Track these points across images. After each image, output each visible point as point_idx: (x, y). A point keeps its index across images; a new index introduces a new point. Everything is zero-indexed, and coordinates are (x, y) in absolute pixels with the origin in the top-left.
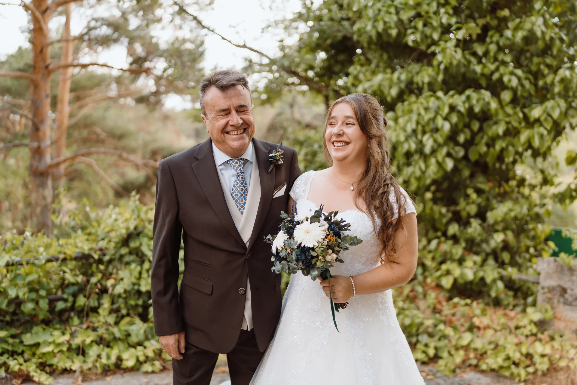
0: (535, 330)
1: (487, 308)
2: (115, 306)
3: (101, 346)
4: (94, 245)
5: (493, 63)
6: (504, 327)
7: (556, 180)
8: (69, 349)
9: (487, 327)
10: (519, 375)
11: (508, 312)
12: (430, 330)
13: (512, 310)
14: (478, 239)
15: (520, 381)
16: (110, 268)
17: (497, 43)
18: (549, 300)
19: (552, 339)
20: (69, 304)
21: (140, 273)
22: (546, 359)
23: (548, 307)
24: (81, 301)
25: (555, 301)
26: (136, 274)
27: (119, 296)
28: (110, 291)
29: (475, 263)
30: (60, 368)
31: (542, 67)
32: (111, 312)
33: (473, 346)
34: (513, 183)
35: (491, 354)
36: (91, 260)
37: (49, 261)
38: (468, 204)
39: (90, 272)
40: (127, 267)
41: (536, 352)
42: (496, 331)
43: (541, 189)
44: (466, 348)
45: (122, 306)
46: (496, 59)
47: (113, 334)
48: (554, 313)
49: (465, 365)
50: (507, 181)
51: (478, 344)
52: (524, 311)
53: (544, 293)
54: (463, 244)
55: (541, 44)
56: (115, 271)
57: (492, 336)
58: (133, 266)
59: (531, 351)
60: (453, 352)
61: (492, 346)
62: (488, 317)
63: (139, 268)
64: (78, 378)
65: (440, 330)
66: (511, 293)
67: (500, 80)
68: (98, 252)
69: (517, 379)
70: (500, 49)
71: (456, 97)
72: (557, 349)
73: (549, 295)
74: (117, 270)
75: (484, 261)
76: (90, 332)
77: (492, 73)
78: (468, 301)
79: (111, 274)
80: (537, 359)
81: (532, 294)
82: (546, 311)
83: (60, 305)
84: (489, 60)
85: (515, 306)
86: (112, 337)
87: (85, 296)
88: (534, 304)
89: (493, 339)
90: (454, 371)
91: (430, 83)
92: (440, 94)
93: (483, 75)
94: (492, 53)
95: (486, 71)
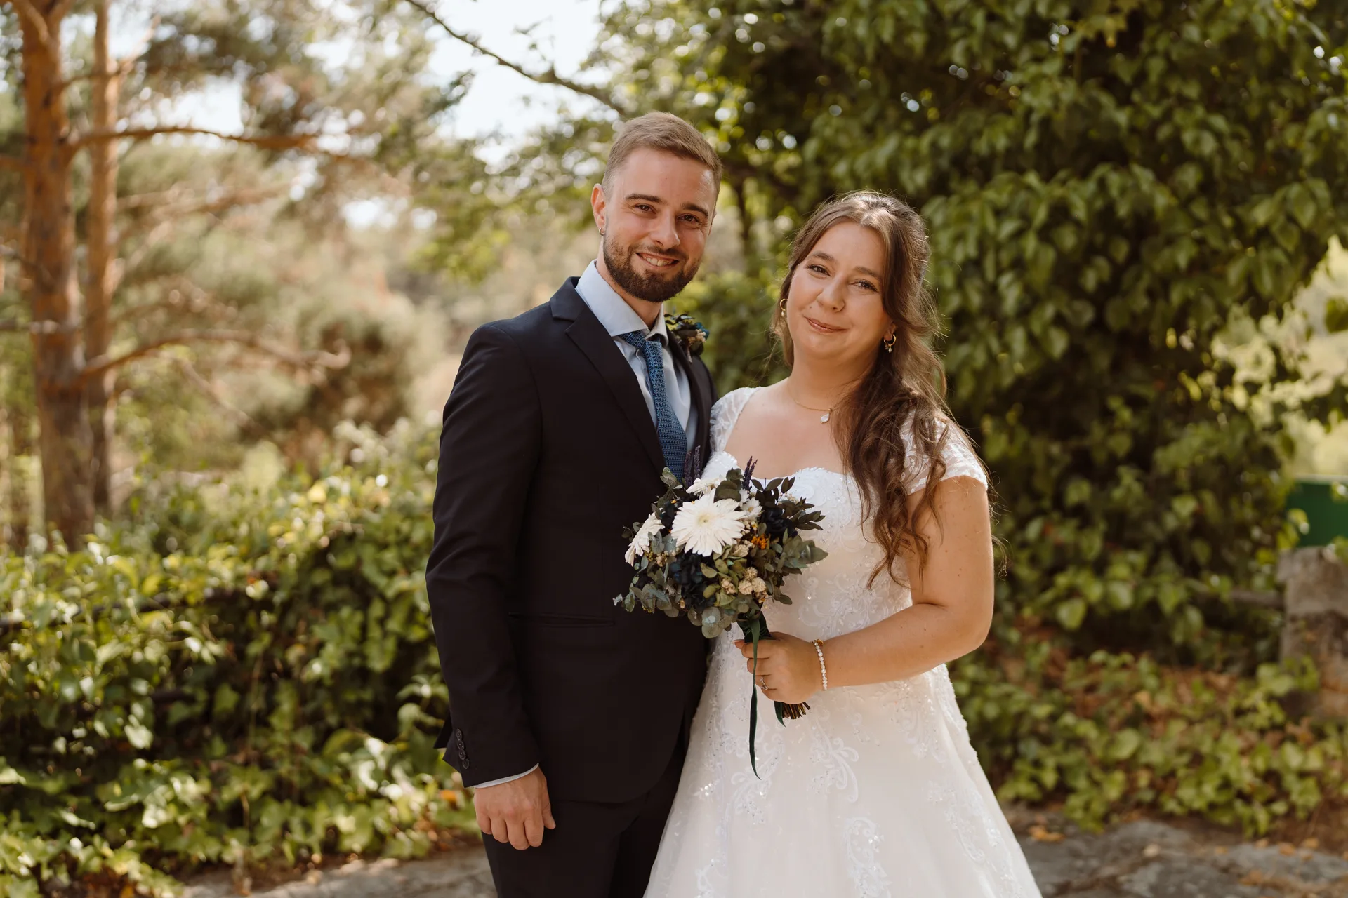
0: (1279, 717)
1: (1166, 671)
2: (311, 707)
3: (288, 804)
4: (246, 568)
5: (1156, 103)
6: (1210, 713)
7: (1306, 369)
8: (213, 813)
9: (1171, 715)
10: (1253, 821)
11: (1212, 677)
12: (1043, 728)
13: (1221, 672)
14: (1136, 512)
15: (1256, 837)
16: (291, 620)
17: (1167, 56)
18: (1309, 648)
19: (1320, 735)
20: (198, 709)
21: (364, 628)
22: (1311, 783)
23: (1307, 661)
24: (226, 699)
25: (1324, 648)
26: (353, 629)
27: (319, 683)
28: (296, 673)
29: (1133, 567)
30: (194, 860)
31: (1273, 106)
32: (299, 722)
33: (1144, 759)
34: (1208, 379)
35: (1187, 777)
36: (244, 603)
37: (145, 609)
38: (1111, 432)
39: (243, 631)
40: (331, 615)
41: (1287, 767)
42: (1191, 723)
43: (1272, 389)
44: (1129, 765)
45: (328, 706)
46: (1164, 93)
47: (311, 772)
48: (1323, 675)
49: (1127, 804)
50: (1194, 375)
51: (1155, 754)
52: (1250, 673)
53: (1297, 631)
54: (1102, 526)
55: (1264, 56)
56: (302, 625)
57: (1183, 733)
58: (345, 612)
59: (1276, 765)
60: (1098, 775)
61: (1185, 759)
62: (1168, 690)
63: (358, 617)
64: (241, 879)
65: (1067, 728)
66: (1216, 634)
67: (1176, 140)
68: (261, 585)
69: (1249, 832)
70: (1172, 68)
71: (1073, 183)
72: (1334, 758)
73: (1309, 636)
74: (309, 624)
75: (1153, 562)
76: (254, 770)
77: (1156, 124)
78: (1127, 657)
79: (293, 633)
80: (1291, 782)
81: (1265, 635)
82: (1303, 671)
83: (178, 712)
84: (1149, 94)
85: (1227, 663)
86: (309, 780)
87: (235, 688)
88: (1273, 657)
89: (1187, 742)
90: (1105, 819)
91: (1009, 152)
92: (1032, 179)
93: (1133, 130)
94: (1153, 78)
95: (1141, 122)
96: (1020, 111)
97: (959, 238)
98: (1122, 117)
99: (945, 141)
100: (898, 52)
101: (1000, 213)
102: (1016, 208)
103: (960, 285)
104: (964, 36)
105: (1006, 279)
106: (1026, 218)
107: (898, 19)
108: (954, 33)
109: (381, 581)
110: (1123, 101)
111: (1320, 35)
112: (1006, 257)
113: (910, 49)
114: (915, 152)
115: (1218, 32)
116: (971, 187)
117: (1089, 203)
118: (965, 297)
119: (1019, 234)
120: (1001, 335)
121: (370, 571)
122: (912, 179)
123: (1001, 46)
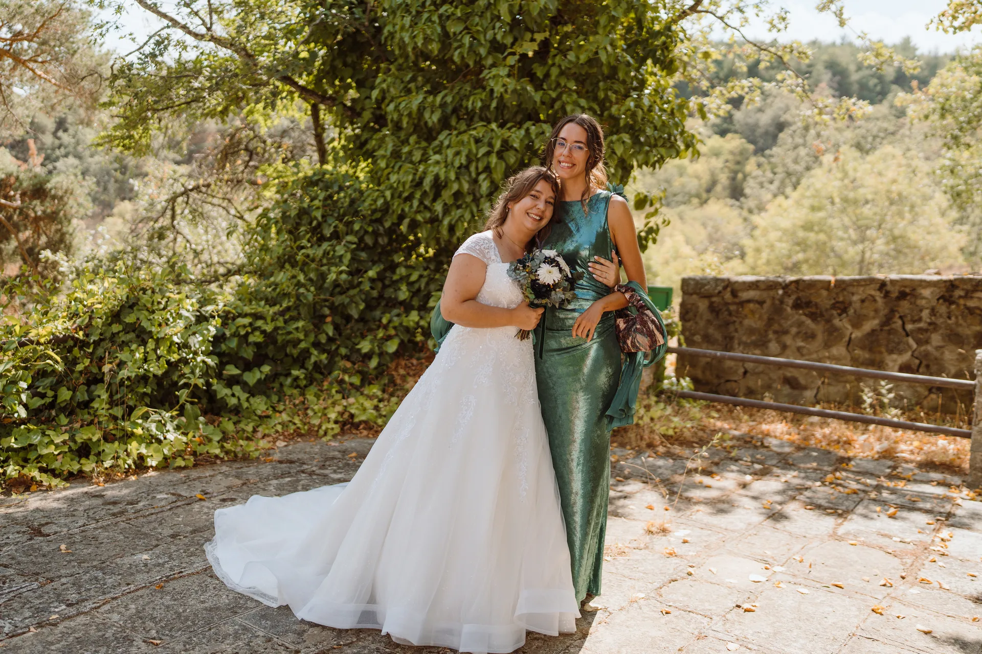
2: (115, 398)
3: (117, 443)
5: (554, 90)
8: (72, 449)
16: (100, 351)
17: (560, 66)
20: (48, 400)
21: (146, 353)
24: (65, 394)
27: (121, 384)
28: (107, 378)
30: (65, 473)
31: (610, 93)
32: (112, 403)
37: (22, 344)
39: (70, 359)
40: (126, 349)
46: (558, 85)
47: (123, 429)
55: (606, 71)
56: (107, 355)
58: (134, 346)
63: (142, 349)
64: (97, 478)
67: (563, 108)
68: (81, 333)
70: (562, 73)
74: (112, 353)
76: (91, 428)
77: (554, 101)
79: (101, 359)
83: (37, 402)
84: (551, 85)
86: (123, 432)
87: (69, 389)
91: (481, 109)
92: (494, 126)
93: (543, 103)
94: (553, 78)
95: (547, 100)
96: (488, 89)
97: (458, 153)
98: (537, 97)
99: (449, 99)
100: (425, 50)
101: (477, 141)
102: (486, 140)
103: (457, 178)
104: (459, 47)
105: (482, 177)
106: (490, 145)
107: (425, 34)
108: (455, 45)
109: (153, 329)
110: (538, 87)
111: (631, 61)
112: (481, 166)
113: (431, 51)
114: (433, 105)
115: (583, 58)
116: (463, 127)
117: (521, 140)
118: (460, 184)
119: (488, 154)
120: (478, 206)
121: (145, 324)
122: (430, 118)
123: (479, 55)
